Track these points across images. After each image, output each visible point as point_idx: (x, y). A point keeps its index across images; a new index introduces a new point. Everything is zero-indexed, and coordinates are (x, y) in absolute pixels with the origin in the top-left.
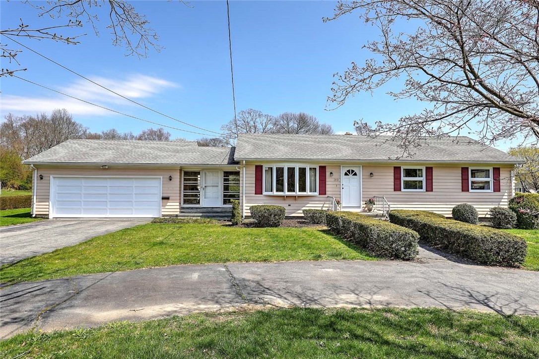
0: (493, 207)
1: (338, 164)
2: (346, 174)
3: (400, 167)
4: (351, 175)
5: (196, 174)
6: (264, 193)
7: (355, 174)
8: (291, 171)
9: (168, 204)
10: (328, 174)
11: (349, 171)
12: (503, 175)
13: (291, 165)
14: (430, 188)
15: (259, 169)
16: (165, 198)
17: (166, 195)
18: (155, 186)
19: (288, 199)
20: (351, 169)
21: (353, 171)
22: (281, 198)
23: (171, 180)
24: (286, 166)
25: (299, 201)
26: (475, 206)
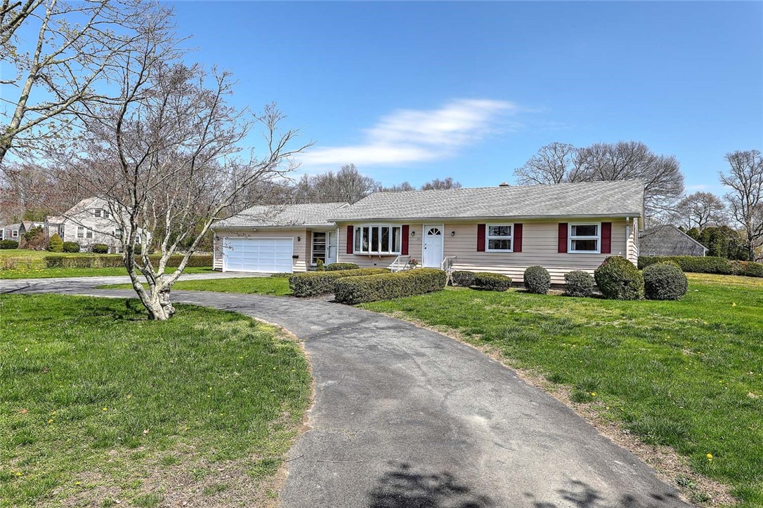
0: (569, 271)
1: (421, 223)
2: (430, 233)
3: (485, 225)
4: (434, 234)
5: (323, 234)
6: (354, 252)
7: (439, 233)
8: (385, 230)
9: (298, 262)
10: (410, 233)
11: (432, 230)
12: (615, 232)
13: (385, 225)
14: (518, 248)
15: (350, 229)
16: (295, 257)
17: (296, 254)
18: (287, 246)
19: (374, 259)
20: (434, 227)
21: (436, 230)
22: (366, 258)
23: (299, 240)
24: (380, 226)
25: (385, 260)
26: (548, 270)
